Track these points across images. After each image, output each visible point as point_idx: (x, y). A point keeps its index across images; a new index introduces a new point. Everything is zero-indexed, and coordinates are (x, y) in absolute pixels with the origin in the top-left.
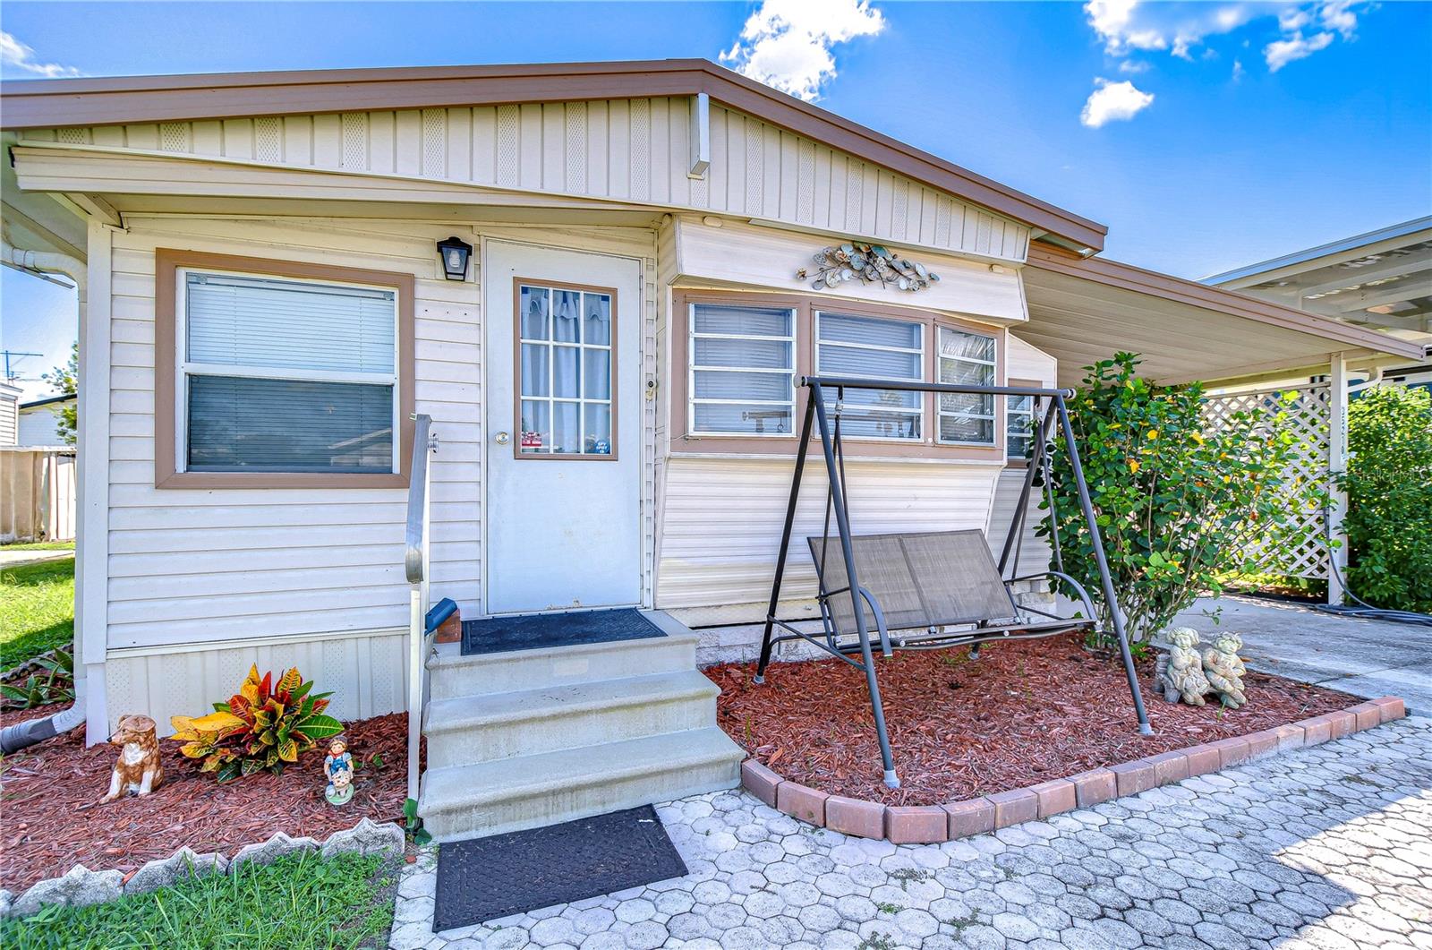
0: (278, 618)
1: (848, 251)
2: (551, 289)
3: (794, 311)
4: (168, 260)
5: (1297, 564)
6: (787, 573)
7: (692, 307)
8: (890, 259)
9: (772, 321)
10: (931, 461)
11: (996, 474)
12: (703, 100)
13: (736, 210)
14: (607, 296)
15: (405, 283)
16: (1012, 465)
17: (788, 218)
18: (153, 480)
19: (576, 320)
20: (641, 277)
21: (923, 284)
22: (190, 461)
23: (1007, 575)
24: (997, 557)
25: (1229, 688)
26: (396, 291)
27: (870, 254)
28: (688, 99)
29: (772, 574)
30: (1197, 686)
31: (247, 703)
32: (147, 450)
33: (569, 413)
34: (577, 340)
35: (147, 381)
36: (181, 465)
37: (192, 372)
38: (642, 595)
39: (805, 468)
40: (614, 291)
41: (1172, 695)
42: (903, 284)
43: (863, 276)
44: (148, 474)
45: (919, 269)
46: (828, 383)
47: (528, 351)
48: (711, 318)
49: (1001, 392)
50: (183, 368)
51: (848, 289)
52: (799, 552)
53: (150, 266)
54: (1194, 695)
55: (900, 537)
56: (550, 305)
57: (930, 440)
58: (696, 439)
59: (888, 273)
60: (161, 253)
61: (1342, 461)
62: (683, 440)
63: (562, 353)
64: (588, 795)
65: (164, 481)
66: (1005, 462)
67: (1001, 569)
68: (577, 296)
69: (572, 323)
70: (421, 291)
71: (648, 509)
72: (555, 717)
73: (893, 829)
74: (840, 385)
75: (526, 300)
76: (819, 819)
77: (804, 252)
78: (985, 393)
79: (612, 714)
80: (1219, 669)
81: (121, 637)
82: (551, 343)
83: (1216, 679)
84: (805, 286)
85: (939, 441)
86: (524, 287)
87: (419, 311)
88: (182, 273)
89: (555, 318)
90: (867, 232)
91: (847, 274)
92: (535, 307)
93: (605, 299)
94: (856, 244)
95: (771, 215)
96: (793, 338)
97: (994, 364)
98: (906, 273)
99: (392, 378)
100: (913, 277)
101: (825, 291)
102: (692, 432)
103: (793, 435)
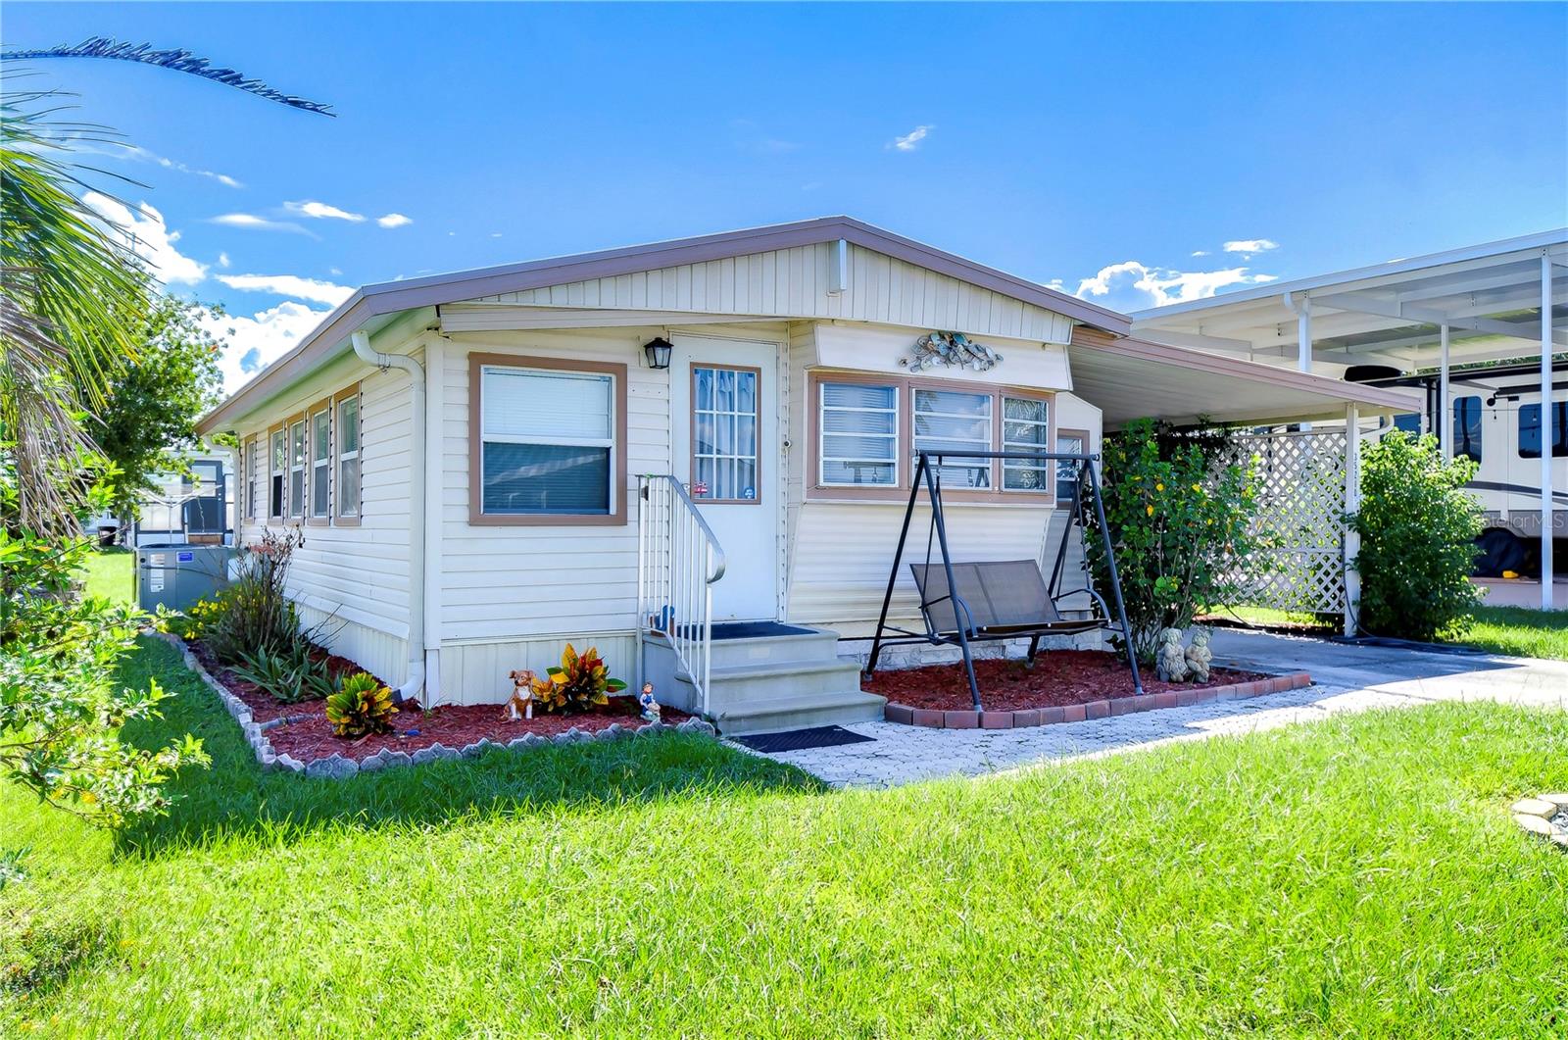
1: (936, 340)
2: (714, 370)
3: (897, 389)
4: (476, 361)
5: (1323, 601)
6: (893, 596)
7: (822, 386)
8: (966, 344)
9: (878, 395)
10: (997, 505)
11: (1048, 515)
12: (843, 244)
13: (859, 316)
14: (753, 373)
15: (620, 370)
16: (1060, 506)
17: (895, 320)
18: (467, 519)
19: (731, 394)
20: (778, 358)
21: (991, 363)
22: (487, 505)
23: (1054, 595)
24: (1047, 580)
25: (1199, 669)
26: (614, 377)
27: (951, 343)
28: (831, 244)
29: (883, 596)
30: (1179, 668)
32: (466, 498)
33: (726, 467)
34: (732, 410)
36: (482, 508)
37: (490, 440)
38: (778, 612)
39: (914, 510)
40: (759, 370)
41: (1164, 677)
42: (977, 365)
43: (947, 360)
44: (465, 515)
45: (988, 351)
46: (932, 454)
47: (697, 417)
48: (836, 393)
49: (1052, 457)
50: (484, 438)
51: (936, 370)
52: (905, 577)
53: (465, 365)
54: (1178, 675)
55: (976, 565)
56: (714, 382)
57: (997, 488)
58: (824, 488)
59: (965, 356)
60: (471, 356)
61: (1355, 503)
62: (815, 489)
63: (722, 419)
64: (801, 717)
65: (474, 522)
66: (1055, 506)
67: (1050, 592)
68: (731, 375)
69: (729, 396)
70: (631, 376)
71: (782, 544)
72: (766, 677)
73: (984, 720)
74: (940, 455)
75: (698, 377)
76: (941, 724)
77: (901, 345)
78: (1038, 457)
79: (799, 678)
80: (1194, 657)
82: (715, 412)
83: (1192, 663)
84: (905, 371)
85: (1004, 490)
86: (695, 368)
87: (630, 392)
88: (483, 368)
89: (717, 392)
90: (951, 327)
91: (936, 359)
92: (703, 383)
93: (751, 375)
94: (942, 335)
95: (882, 319)
96: (896, 410)
97: (1046, 424)
98: (980, 355)
99: (611, 443)
100: (984, 358)
101: (920, 373)
102: (822, 483)
103: (896, 485)
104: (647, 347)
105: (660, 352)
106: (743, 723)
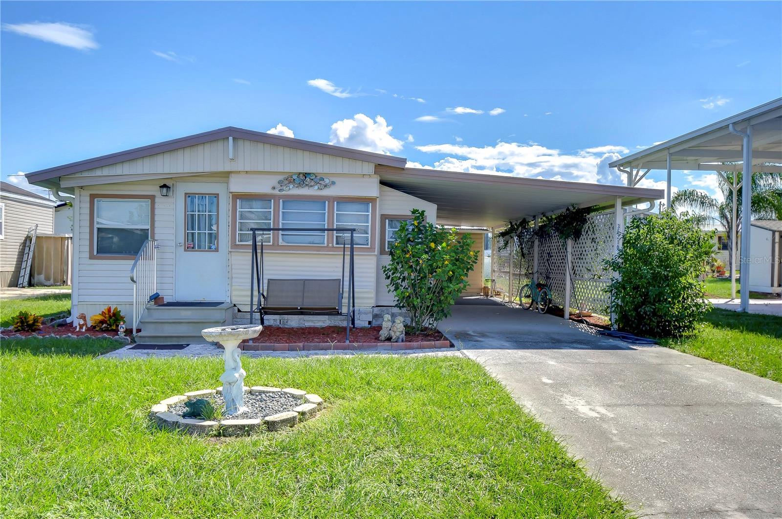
0: (118, 296)
1: (295, 177)
2: (197, 196)
3: (272, 200)
4: (93, 197)
7: (238, 200)
8: (313, 178)
9: (262, 203)
10: (331, 253)
12: (231, 139)
14: (217, 196)
15: (152, 198)
17: (268, 169)
18: (88, 257)
19: (206, 205)
20: (228, 189)
21: (328, 185)
22: (97, 252)
26: (150, 201)
27: (304, 177)
28: (224, 139)
31: (105, 314)
32: (87, 249)
33: (202, 237)
34: (206, 212)
35: (88, 230)
36: (95, 253)
37: (99, 227)
38: (226, 298)
42: (319, 187)
43: (300, 186)
44: (87, 255)
45: (326, 180)
47: (189, 216)
48: (244, 203)
50: (96, 226)
51: (292, 191)
53: (88, 199)
55: (304, 281)
56: (197, 201)
57: (330, 245)
58: (238, 245)
59: (312, 183)
60: (91, 195)
62: (235, 245)
63: (201, 216)
65: (92, 257)
66: (376, 253)
68: (206, 197)
69: (204, 205)
70: (157, 200)
75: (189, 200)
77: (274, 180)
81: (82, 298)
82: (197, 213)
84: (276, 192)
85: (335, 245)
86: (187, 195)
87: (156, 206)
88: (96, 200)
89: (198, 205)
91: (292, 186)
92: (192, 202)
93: (215, 197)
94: (298, 174)
96: (271, 210)
97: (370, 213)
99: (148, 227)
100: (324, 183)
101: (284, 193)
102: (238, 243)
103: (271, 244)
104: (161, 187)
105: (165, 190)
106: (147, 339)
